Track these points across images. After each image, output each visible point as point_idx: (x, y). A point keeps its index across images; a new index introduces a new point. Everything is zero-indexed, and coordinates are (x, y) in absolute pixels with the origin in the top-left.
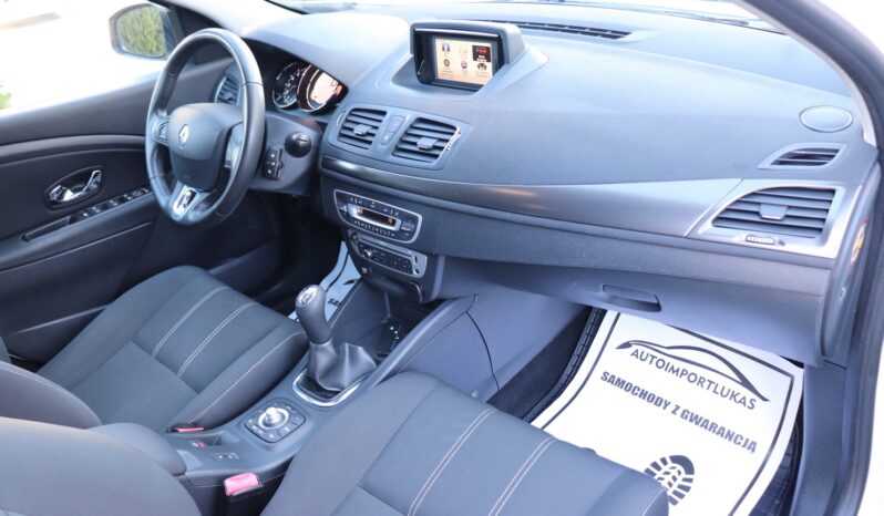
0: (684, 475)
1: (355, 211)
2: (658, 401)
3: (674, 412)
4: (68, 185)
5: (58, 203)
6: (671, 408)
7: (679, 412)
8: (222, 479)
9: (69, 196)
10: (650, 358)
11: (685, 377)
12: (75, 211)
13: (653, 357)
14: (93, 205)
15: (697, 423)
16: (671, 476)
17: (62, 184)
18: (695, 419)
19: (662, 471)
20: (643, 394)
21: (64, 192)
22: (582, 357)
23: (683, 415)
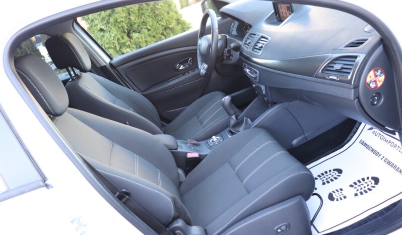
0: (373, 185)
1: (248, 71)
2: (377, 153)
3: (382, 159)
4: (181, 64)
5: (178, 70)
6: (381, 157)
7: (384, 159)
8: (187, 153)
9: (182, 67)
10: (379, 134)
11: (389, 144)
12: (183, 72)
13: (380, 134)
14: (190, 70)
15: (389, 165)
16: (367, 184)
17: (179, 63)
18: (389, 163)
19: (365, 182)
20: (373, 150)
21: (180, 66)
22: (355, 133)
23: (385, 161)
